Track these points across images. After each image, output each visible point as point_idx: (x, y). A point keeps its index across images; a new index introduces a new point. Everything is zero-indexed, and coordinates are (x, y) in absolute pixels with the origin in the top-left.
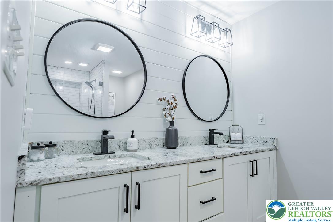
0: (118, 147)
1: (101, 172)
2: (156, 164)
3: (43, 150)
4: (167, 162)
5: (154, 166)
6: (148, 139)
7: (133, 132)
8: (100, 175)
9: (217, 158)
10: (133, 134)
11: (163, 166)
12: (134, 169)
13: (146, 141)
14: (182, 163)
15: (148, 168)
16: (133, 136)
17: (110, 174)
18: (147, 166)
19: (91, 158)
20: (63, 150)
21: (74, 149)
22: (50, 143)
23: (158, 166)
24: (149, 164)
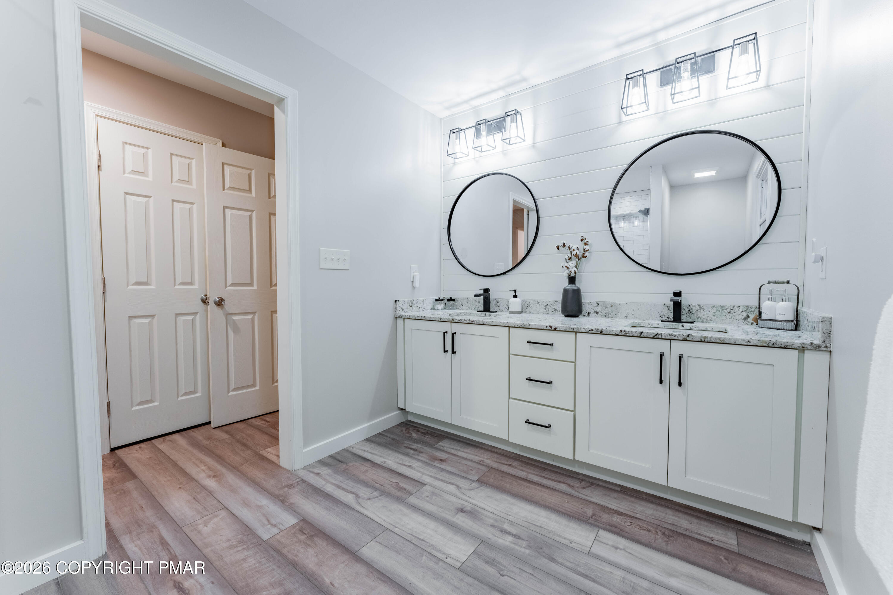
0: (507, 307)
1: (429, 317)
2: (469, 320)
3: (440, 302)
4: (480, 320)
5: (467, 321)
6: (543, 302)
7: (515, 291)
8: (429, 319)
9: (557, 329)
10: (515, 294)
11: (476, 323)
12: (451, 320)
13: (540, 304)
14: (498, 325)
15: (462, 322)
16: (515, 296)
17: (434, 320)
18: (461, 320)
19: (471, 313)
20: (462, 305)
21: (470, 305)
22: (451, 298)
23: (471, 322)
24: (463, 319)
